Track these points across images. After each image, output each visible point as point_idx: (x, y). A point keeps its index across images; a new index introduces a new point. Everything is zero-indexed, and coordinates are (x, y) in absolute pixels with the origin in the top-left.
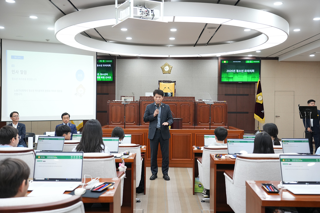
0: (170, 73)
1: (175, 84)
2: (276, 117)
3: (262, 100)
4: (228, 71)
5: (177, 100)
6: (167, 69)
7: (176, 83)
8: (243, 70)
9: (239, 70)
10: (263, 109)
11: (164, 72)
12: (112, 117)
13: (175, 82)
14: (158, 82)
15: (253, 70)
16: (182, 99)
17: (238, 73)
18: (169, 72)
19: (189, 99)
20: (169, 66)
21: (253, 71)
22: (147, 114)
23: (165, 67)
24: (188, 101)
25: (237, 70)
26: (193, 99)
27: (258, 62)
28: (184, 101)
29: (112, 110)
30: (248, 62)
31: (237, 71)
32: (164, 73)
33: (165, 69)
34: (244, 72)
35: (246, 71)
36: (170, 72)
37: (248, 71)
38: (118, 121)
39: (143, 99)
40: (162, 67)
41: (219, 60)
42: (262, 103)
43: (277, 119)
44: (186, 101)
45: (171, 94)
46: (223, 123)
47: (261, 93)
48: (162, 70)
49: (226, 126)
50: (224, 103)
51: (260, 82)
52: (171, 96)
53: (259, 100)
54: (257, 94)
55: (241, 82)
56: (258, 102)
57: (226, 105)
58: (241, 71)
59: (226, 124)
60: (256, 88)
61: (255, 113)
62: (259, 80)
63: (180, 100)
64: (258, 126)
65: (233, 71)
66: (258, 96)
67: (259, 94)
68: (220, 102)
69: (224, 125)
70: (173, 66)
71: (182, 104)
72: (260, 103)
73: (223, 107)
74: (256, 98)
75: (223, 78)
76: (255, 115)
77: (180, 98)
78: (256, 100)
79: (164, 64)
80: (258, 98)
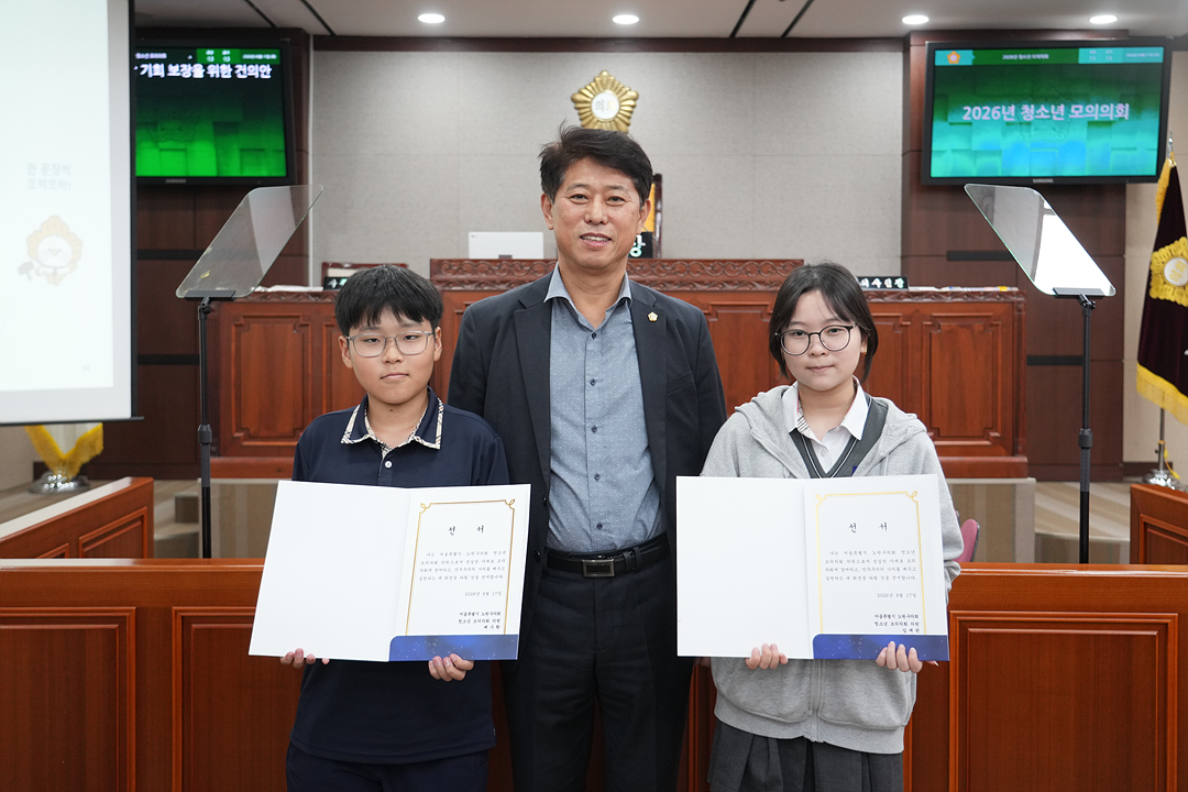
4: (972, 113)
5: (682, 283)
6: (606, 106)
8: (1062, 108)
9: (1037, 109)
11: (590, 127)
12: (238, 398)
15: (1120, 106)
16: (719, 276)
17: (1029, 124)
18: (620, 127)
19: (765, 276)
20: (618, 91)
21: (1120, 115)
23: (599, 97)
24: (760, 287)
25: (1025, 107)
27: (1154, 55)
28: (729, 287)
29: (238, 349)
30: (1088, 56)
31: (1028, 111)
33: (594, 106)
34: (1066, 116)
35: (1079, 111)
36: (623, 127)
37: (1096, 111)
38: (286, 424)
39: (450, 276)
40: (579, 97)
41: (918, 53)
42: (1185, 303)
44: (745, 285)
45: (644, 244)
46: (997, 434)
47: (1183, 239)
48: (580, 114)
49: (1014, 453)
50: (1002, 299)
51: (1174, 171)
52: (640, 253)
53: (1169, 284)
54: (1156, 249)
55: (1051, 181)
56: (1170, 295)
57: (1020, 310)
58: (1050, 114)
59: (1015, 444)
60: (1128, 213)
61: (1145, 360)
62: (1169, 163)
63: (701, 283)
64: (1162, 438)
65: (1002, 116)
66: (1164, 260)
67: (1172, 246)
68: (972, 292)
69: (1003, 451)
70: (640, 93)
71: (719, 311)
72: (1179, 302)
73: (997, 325)
74: (1150, 271)
75: (941, 152)
76: (1144, 372)
77: (703, 268)
78: (1152, 284)
79: (592, 79)
80: (1162, 273)
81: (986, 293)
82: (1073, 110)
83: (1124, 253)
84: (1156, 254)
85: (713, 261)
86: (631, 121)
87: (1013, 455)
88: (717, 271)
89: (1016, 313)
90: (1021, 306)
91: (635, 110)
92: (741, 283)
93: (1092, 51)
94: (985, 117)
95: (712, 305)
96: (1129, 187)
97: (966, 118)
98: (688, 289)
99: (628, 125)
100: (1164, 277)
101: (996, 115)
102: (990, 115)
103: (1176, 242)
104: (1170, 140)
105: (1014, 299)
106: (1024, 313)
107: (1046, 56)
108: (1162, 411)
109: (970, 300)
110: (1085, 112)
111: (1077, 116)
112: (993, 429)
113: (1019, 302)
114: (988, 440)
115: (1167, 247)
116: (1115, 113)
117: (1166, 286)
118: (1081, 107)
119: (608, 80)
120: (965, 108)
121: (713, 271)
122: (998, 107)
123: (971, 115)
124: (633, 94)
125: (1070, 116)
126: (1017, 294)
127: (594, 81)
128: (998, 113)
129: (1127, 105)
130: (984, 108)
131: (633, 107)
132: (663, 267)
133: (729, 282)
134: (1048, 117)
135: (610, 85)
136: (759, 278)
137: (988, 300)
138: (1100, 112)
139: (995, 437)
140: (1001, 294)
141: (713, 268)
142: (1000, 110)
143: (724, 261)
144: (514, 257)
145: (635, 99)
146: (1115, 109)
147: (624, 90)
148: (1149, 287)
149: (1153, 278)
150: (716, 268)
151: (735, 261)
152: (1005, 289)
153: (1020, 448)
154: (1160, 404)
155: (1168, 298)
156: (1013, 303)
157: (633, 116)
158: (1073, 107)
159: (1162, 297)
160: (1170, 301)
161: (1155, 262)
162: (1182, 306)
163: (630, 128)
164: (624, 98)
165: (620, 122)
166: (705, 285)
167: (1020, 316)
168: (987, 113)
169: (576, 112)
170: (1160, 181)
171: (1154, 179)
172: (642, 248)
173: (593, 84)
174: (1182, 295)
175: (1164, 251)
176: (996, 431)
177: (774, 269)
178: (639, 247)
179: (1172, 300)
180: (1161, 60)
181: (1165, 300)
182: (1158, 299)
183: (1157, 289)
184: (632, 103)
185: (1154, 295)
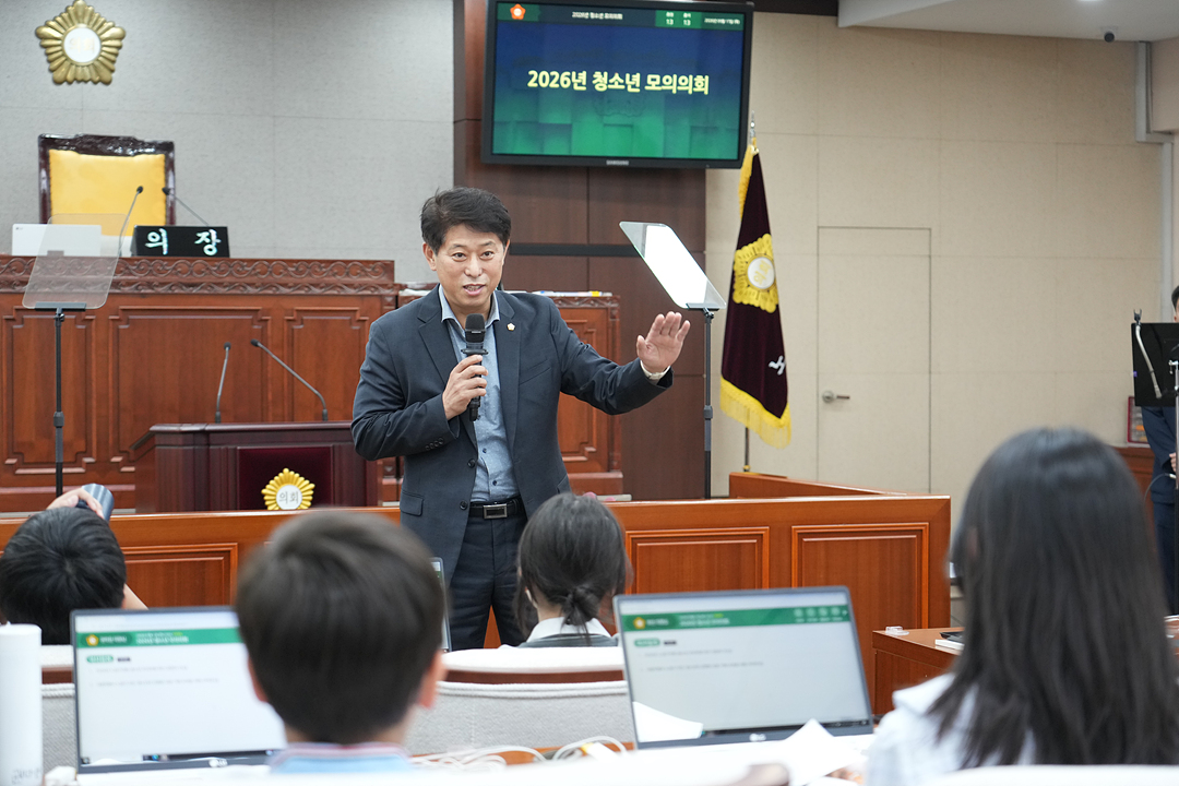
0: (107, 83)
1: (170, 166)
2: (828, 399)
3: (774, 284)
4: (537, 78)
5: (265, 285)
6: (82, 46)
7: (179, 155)
8: (637, 77)
9: (610, 77)
10: (777, 350)
11: (63, 73)
13: (166, 148)
14: (35, 149)
15: (699, 78)
16: (306, 279)
17: (600, 93)
18: (102, 72)
19: (355, 279)
20: (97, 26)
21: (699, 88)
22: (380, 397)
23: (73, 33)
24: (351, 291)
25: (597, 75)
26: (384, 279)
27: (735, 22)
28: (317, 291)
30: (667, 20)
31: (601, 79)
32: (59, 75)
33: (67, 45)
34: (641, 86)
35: (654, 82)
36: (106, 75)
37: (672, 83)
40: (46, 32)
42: (770, 308)
43: (831, 415)
44: (333, 288)
45: (219, 241)
46: (593, 449)
47: (766, 236)
48: (48, 54)
49: (609, 470)
50: (597, 305)
51: (756, 159)
52: (215, 251)
53: (753, 288)
54: (739, 247)
55: (626, 163)
56: (753, 299)
57: (614, 317)
58: (624, 84)
59: (610, 459)
60: (708, 201)
61: (728, 374)
62: (751, 151)
63: (285, 285)
64: (747, 463)
65: (572, 84)
66: (747, 260)
67: (755, 244)
68: (565, 297)
69: (598, 467)
70: (126, 30)
71: (305, 318)
72: (763, 308)
73: (592, 333)
74: (733, 272)
75: (504, 124)
76: (728, 388)
77: (286, 270)
78: (736, 286)
79: (63, 10)
80: (745, 274)
81: (580, 299)
82: (649, 82)
83: (704, 249)
84: (739, 251)
85: (297, 261)
86: (116, 66)
87: (608, 471)
88: (301, 273)
89: (610, 320)
90: (615, 312)
91: (121, 51)
92: (328, 286)
93: (670, 14)
94: (554, 85)
95: (298, 311)
96: (709, 172)
97: (531, 84)
98: (270, 292)
99: (112, 71)
100: (747, 279)
101: (565, 82)
102: (558, 82)
103: (760, 240)
104: (753, 125)
105: (609, 305)
106: (618, 320)
107: (619, 16)
108: (747, 430)
109: (565, 306)
110: (661, 84)
111: (653, 88)
112: (588, 444)
113: (613, 309)
114: (583, 455)
115: (751, 245)
116: (694, 86)
117: (750, 289)
118: (658, 77)
119: (84, 13)
120: (531, 73)
121: (298, 272)
122: (568, 73)
123: (537, 81)
124: (116, 31)
125: (647, 88)
126: (611, 299)
127: (67, 10)
128: (568, 79)
129: (707, 77)
130: (553, 73)
131: (119, 48)
132: (243, 267)
133: (316, 285)
134: (623, 87)
135: (86, 19)
136: (347, 280)
137: (583, 306)
138: (678, 85)
139: (590, 452)
140: (595, 299)
141: (297, 269)
142: (570, 77)
143: (309, 261)
144: (66, 254)
145: (121, 38)
146: (694, 82)
147: (106, 25)
148: (732, 290)
149: (736, 280)
150: (301, 269)
151: (321, 261)
152: (598, 294)
153: (615, 463)
154: (744, 423)
155: (752, 303)
156: (607, 309)
157: (118, 59)
158: (650, 77)
159: (745, 302)
160: (753, 306)
161: (738, 261)
162: (765, 311)
163: (114, 75)
164: (106, 35)
165: (102, 68)
166: (290, 287)
167: (614, 323)
168: (556, 80)
169: (43, 50)
170: (743, 168)
171: (736, 163)
172: (217, 246)
173: (65, 15)
174: (766, 299)
175: (747, 249)
176: (592, 446)
177: (363, 270)
178: (214, 244)
179: (757, 305)
180: (741, 29)
181: (749, 305)
182: (741, 303)
183: (741, 293)
184: (116, 43)
185: (737, 299)
